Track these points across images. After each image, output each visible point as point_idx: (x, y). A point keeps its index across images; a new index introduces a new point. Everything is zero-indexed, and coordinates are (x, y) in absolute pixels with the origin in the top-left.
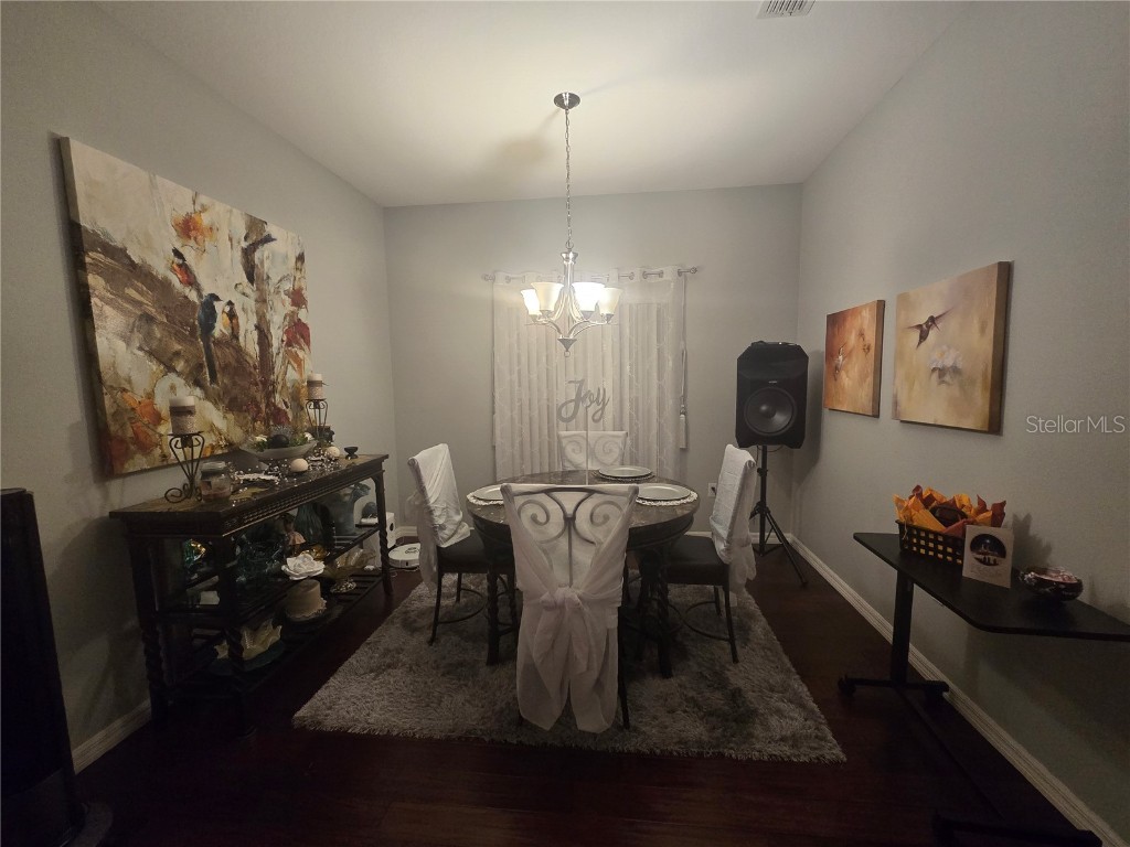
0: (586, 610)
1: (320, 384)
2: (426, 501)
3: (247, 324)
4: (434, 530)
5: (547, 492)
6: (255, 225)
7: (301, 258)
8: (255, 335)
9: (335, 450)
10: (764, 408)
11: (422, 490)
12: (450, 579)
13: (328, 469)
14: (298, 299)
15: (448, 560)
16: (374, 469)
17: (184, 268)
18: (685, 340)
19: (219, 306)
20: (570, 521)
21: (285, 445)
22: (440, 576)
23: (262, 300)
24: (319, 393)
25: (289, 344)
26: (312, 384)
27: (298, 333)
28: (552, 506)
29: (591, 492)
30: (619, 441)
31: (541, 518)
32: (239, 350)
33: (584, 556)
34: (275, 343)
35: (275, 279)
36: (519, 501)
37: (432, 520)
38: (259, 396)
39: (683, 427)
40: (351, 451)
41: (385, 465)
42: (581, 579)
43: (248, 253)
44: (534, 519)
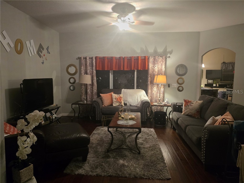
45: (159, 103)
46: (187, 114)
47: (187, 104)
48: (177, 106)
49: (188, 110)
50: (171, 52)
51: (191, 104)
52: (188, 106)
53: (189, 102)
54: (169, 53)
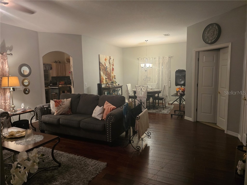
0: (142, 98)
1: (115, 76)
2: (128, 90)
3: (109, 69)
4: (129, 93)
5: (139, 86)
6: (110, 57)
7: (113, 60)
8: (109, 70)
9: (117, 84)
10: (180, 80)
11: (127, 88)
12: (130, 100)
13: (113, 87)
14: (113, 65)
15: (130, 97)
16: (121, 87)
17: (105, 64)
18: (170, 68)
19: (107, 67)
20: (141, 89)
21: (113, 83)
22: (129, 99)
23: (110, 66)
24: (115, 77)
25: (112, 71)
26: (114, 76)
27: (113, 69)
28: (140, 88)
29: (143, 86)
30: (156, 85)
31: (139, 89)
32: (108, 72)
33: (143, 93)
34: (111, 71)
35: (111, 63)
36: (137, 87)
37: (128, 92)
38: (110, 77)
39: (170, 83)
40: (119, 85)
41: (122, 87)
42: (142, 95)
43: (109, 61)
44: (138, 89)
45: (13, 111)
46: (61, 113)
47: (59, 104)
48: (45, 109)
49: (61, 109)
50: (11, 49)
51: (63, 103)
52: (61, 105)
53: (60, 102)
54: (9, 49)
